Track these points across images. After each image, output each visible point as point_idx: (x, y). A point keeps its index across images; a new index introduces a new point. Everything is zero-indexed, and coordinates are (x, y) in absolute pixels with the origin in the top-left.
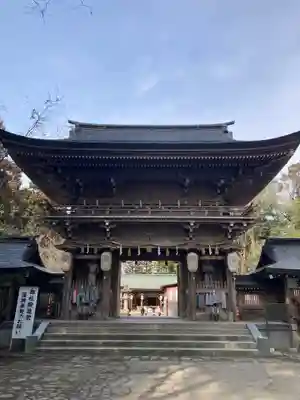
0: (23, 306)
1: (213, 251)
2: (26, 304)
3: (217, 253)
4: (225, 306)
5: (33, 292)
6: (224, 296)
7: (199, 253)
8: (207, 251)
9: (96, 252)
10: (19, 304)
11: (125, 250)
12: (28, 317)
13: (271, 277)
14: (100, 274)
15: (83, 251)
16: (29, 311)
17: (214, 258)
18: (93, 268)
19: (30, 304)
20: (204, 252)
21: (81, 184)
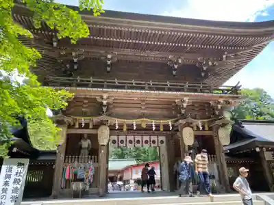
1: (203, 126)
3: (207, 128)
9: (91, 127)
13: (258, 149)
18: (85, 144)
20: (195, 128)
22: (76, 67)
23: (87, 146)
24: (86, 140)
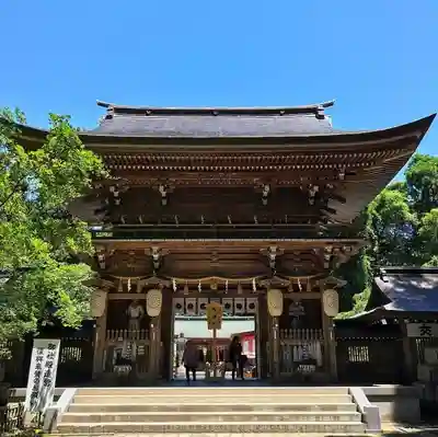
1: (304, 286)
3: (309, 288)
4: (319, 363)
5: (52, 347)
6: (319, 350)
7: (284, 290)
14: (145, 320)
15: (120, 289)
19: (49, 364)
21: (116, 194)
22: (118, 202)
23: (137, 315)
24: (135, 306)
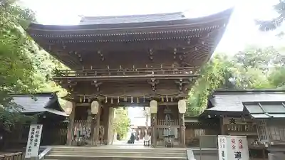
0: (32, 137)
2: (34, 136)
5: (38, 127)
6: (176, 131)
7: (159, 101)
8: (165, 99)
9: (89, 101)
10: (30, 136)
11: (109, 100)
12: (35, 145)
13: (209, 116)
15: (81, 100)
16: (36, 141)
17: (170, 104)
19: (37, 136)
20: (163, 100)
